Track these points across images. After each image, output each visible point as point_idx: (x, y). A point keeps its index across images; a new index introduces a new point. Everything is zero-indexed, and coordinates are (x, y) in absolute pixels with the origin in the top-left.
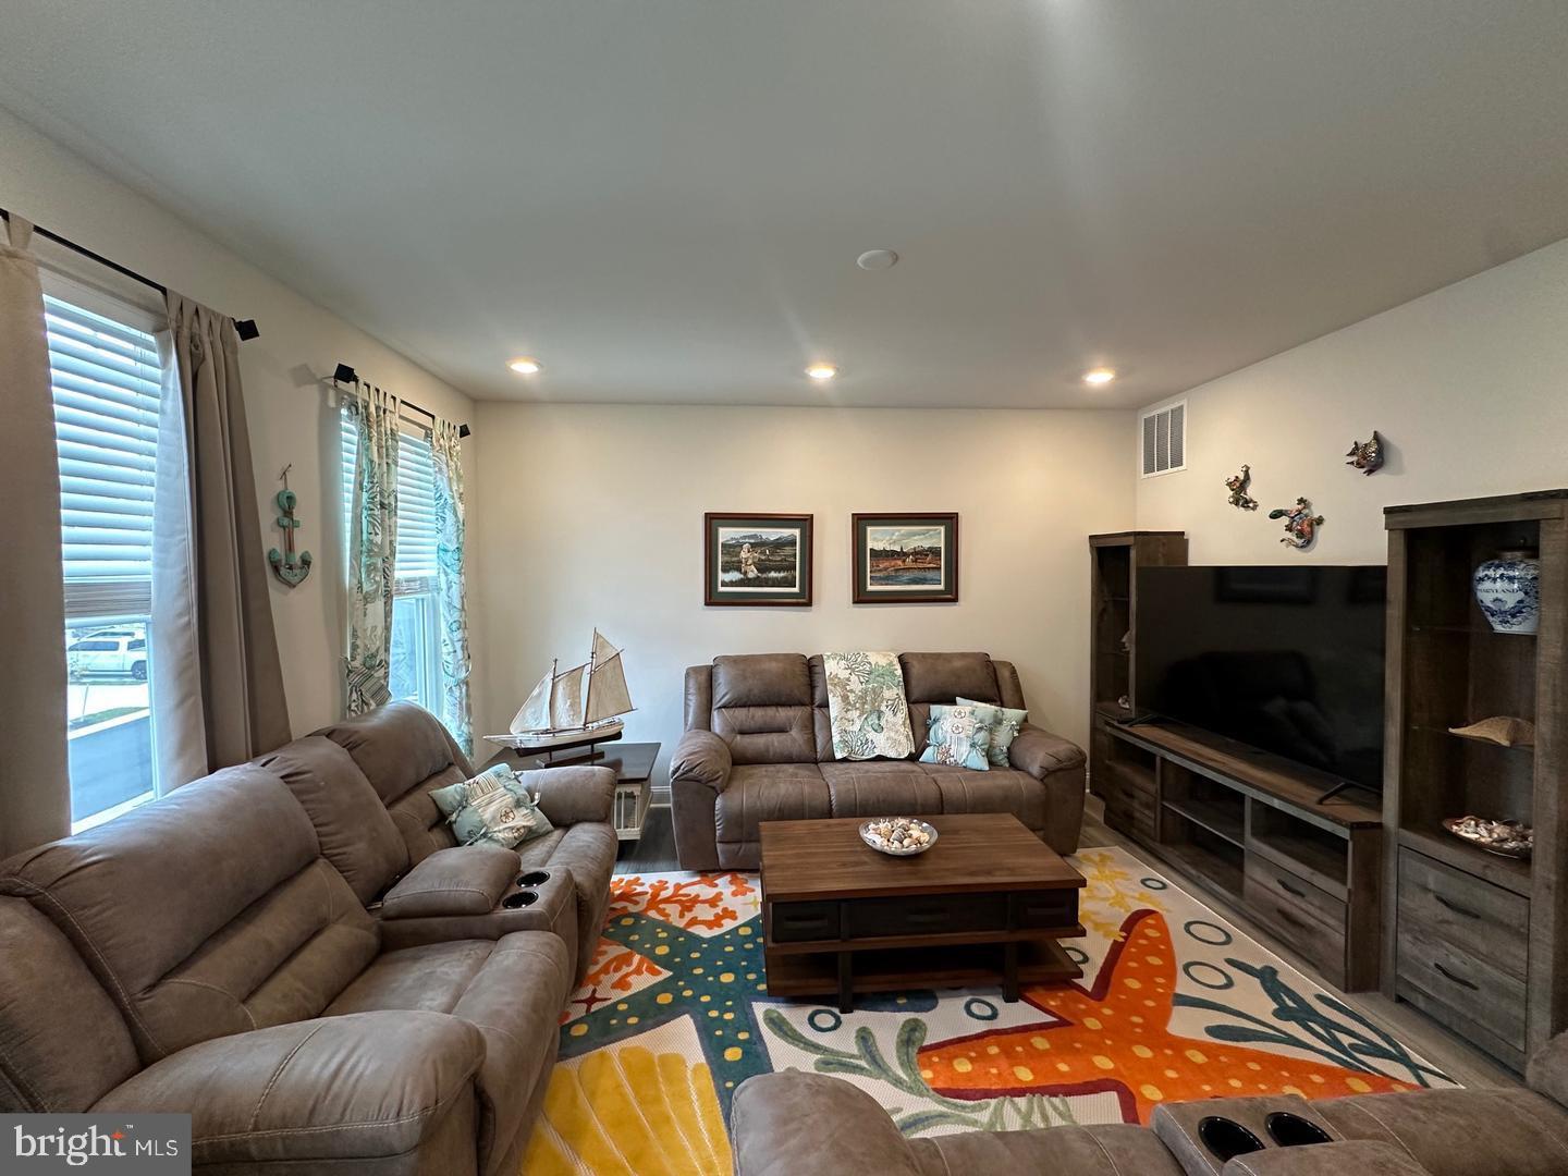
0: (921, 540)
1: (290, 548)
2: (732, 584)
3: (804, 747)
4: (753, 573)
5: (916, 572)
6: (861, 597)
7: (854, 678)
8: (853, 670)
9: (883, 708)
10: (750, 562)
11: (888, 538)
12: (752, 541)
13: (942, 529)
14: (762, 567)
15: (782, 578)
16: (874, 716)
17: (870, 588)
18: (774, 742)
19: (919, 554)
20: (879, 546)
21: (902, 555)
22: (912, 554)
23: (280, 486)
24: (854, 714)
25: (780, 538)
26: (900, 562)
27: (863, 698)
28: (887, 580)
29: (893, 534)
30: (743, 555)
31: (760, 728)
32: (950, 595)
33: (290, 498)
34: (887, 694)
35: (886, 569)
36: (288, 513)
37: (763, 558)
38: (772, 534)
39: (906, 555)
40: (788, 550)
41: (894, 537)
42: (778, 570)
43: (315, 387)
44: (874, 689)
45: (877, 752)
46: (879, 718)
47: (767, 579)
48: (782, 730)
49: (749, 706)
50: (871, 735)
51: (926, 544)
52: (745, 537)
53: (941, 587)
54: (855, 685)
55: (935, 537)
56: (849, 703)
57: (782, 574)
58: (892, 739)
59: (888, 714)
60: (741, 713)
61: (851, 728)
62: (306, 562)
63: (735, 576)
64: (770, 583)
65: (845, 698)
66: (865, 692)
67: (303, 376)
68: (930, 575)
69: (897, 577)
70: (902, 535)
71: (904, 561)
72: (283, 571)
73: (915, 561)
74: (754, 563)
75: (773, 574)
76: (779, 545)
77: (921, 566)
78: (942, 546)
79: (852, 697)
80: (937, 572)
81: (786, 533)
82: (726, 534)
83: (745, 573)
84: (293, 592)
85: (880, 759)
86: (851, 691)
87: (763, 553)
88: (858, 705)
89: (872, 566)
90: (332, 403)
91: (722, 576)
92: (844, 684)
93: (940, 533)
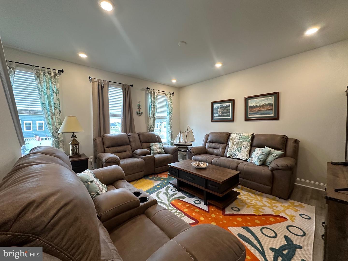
0: (266, 102)
1: (139, 111)
2: (217, 117)
3: (221, 153)
4: (221, 114)
5: (264, 111)
6: (247, 119)
7: (237, 138)
8: (237, 137)
9: (242, 147)
10: (220, 112)
11: (255, 102)
12: (221, 107)
13: (273, 97)
14: (223, 113)
15: (227, 115)
16: (240, 148)
17: (249, 116)
18: (216, 151)
19: (264, 106)
20: (252, 105)
21: (259, 107)
22: (262, 106)
23: (138, 104)
24: (235, 147)
25: (226, 106)
26: (258, 109)
27: (238, 144)
28: (255, 114)
29: (256, 101)
30: (219, 110)
31: (214, 147)
32: (276, 117)
33: (140, 105)
34: (244, 143)
35: (254, 111)
36: (139, 107)
37: (223, 110)
38: (225, 105)
39: (261, 106)
40: (228, 108)
41: (257, 102)
42: (226, 113)
43: (144, 91)
44: (241, 142)
45: (238, 157)
46: (241, 149)
47: (224, 115)
48: (218, 149)
49: (213, 143)
50: (238, 153)
51: (267, 103)
52: (219, 106)
53: (273, 115)
54: (236, 140)
55: (271, 100)
56: (234, 144)
57: (227, 114)
58: (242, 154)
59: (243, 148)
60: (211, 144)
61: (233, 150)
62: (142, 113)
63: (217, 115)
64: (224, 116)
65: (233, 143)
66: (238, 142)
67: (143, 90)
68: (268, 112)
69: (257, 113)
70: (260, 101)
71: (260, 108)
72: (138, 114)
73: (264, 108)
74: (221, 112)
75: (225, 114)
76: (226, 107)
77: (265, 109)
78: (273, 102)
79: (235, 143)
80: (271, 111)
81: (228, 104)
82: (215, 106)
83: (219, 114)
84: (140, 117)
85: (238, 159)
86: (235, 142)
87: (223, 109)
88: (236, 145)
89: (250, 110)
90: (147, 93)
91: (215, 115)
92: (233, 140)
93: (272, 99)
